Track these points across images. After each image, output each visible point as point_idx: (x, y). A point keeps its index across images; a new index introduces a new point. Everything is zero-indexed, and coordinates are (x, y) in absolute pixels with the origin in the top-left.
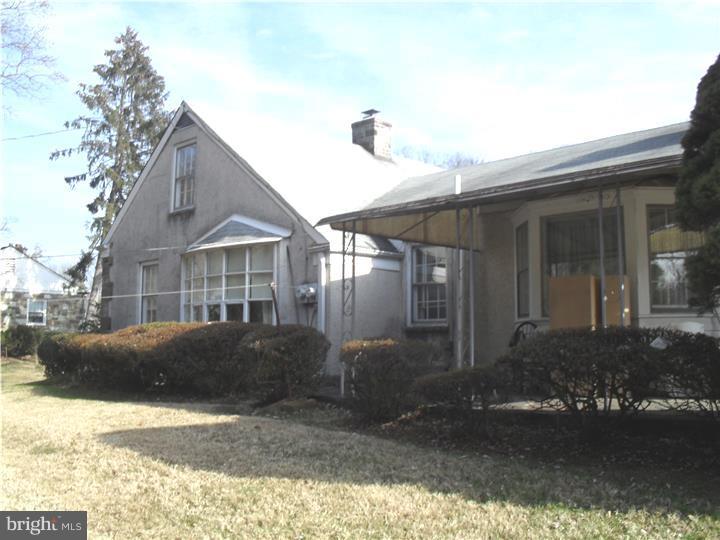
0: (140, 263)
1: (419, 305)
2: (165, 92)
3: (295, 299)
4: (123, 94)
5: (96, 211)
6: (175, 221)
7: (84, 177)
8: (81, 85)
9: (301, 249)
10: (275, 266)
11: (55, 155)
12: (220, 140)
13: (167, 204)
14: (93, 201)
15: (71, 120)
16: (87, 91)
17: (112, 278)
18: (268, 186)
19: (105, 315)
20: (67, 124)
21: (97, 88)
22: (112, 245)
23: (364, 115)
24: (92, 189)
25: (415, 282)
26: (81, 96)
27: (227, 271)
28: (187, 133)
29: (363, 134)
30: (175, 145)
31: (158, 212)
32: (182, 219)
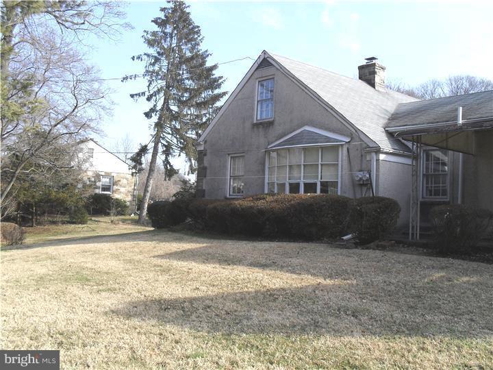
0: (229, 154)
1: (427, 187)
2: (201, 37)
3: (353, 181)
4: (171, 37)
5: (151, 117)
6: (258, 128)
7: (143, 94)
8: (145, 31)
9: (357, 150)
10: (340, 160)
11: (125, 78)
12: (294, 77)
13: (252, 117)
14: (148, 110)
15: (136, 55)
16: (149, 36)
17: (206, 163)
18: (332, 109)
19: (200, 188)
20: (133, 58)
21: (154, 34)
22: (206, 142)
23: (367, 61)
24: (147, 102)
25: (424, 173)
26: (145, 39)
27: (304, 162)
28: (267, 72)
29: (368, 73)
30: (257, 79)
31: (244, 122)
32: (263, 127)
